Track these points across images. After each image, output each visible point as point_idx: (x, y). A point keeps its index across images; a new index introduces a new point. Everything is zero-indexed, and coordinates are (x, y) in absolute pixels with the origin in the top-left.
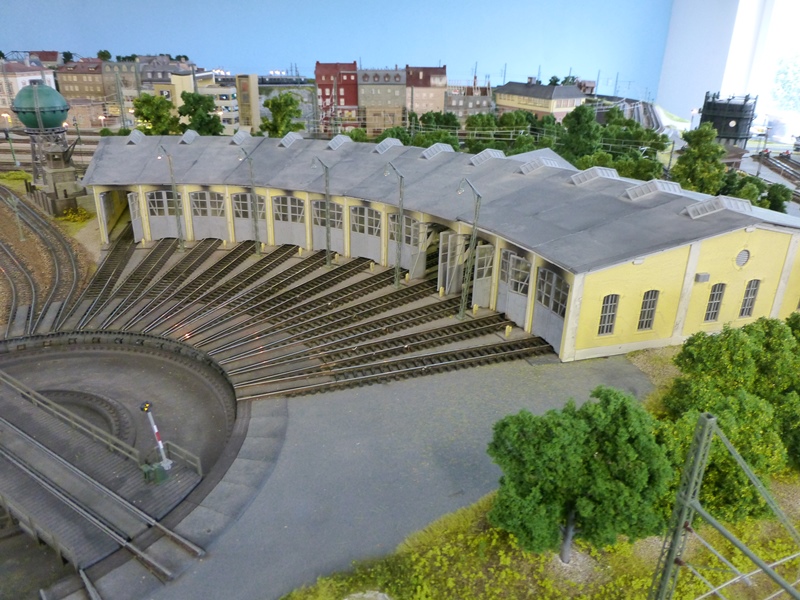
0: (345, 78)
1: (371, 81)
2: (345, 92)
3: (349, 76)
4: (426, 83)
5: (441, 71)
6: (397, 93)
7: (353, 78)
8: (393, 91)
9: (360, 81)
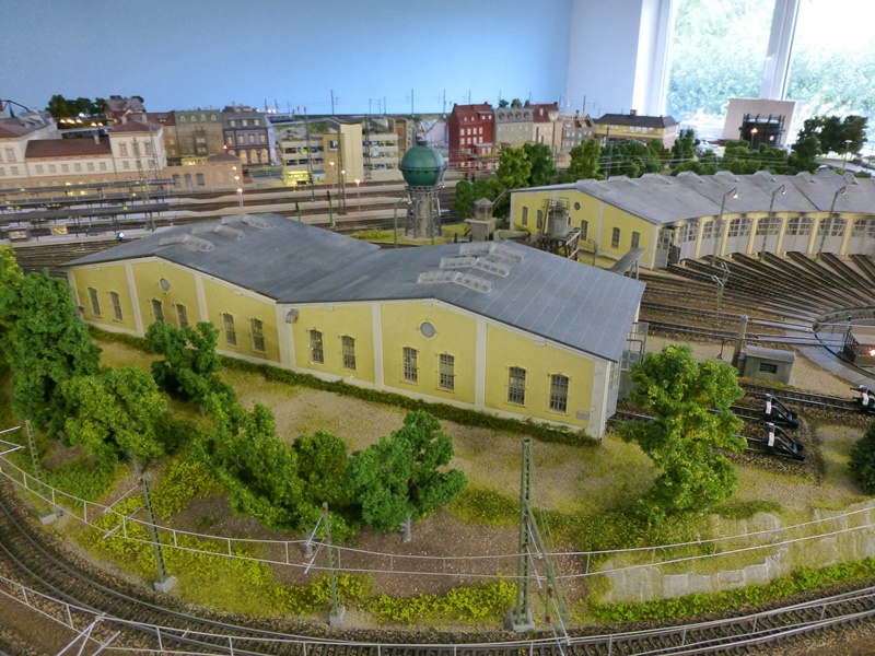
0: (484, 118)
1: (506, 119)
2: (484, 130)
3: (487, 116)
4: (546, 119)
5: (554, 107)
6: (527, 129)
7: (490, 117)
8: (524, 128)
9: (497, 120)
